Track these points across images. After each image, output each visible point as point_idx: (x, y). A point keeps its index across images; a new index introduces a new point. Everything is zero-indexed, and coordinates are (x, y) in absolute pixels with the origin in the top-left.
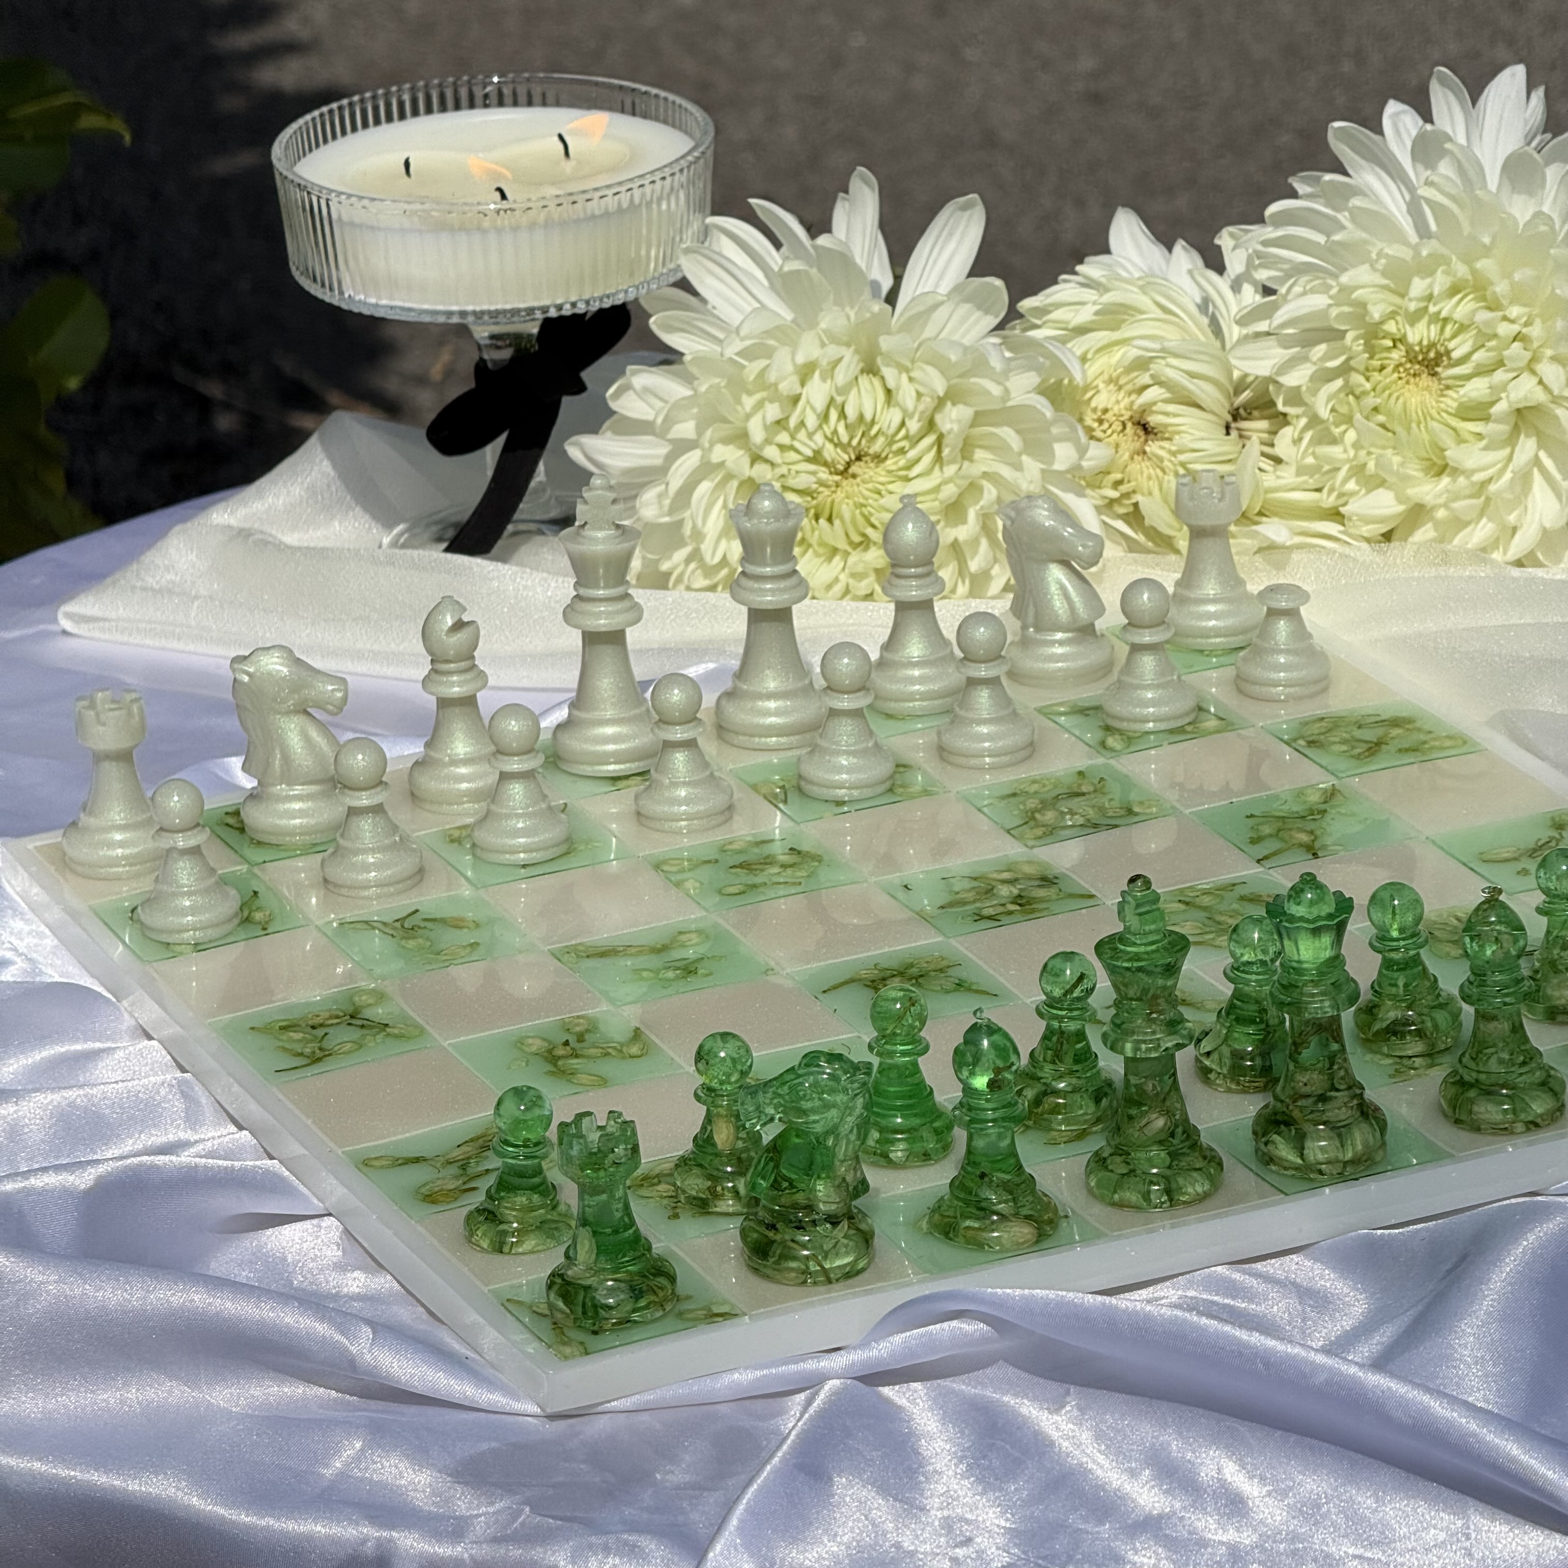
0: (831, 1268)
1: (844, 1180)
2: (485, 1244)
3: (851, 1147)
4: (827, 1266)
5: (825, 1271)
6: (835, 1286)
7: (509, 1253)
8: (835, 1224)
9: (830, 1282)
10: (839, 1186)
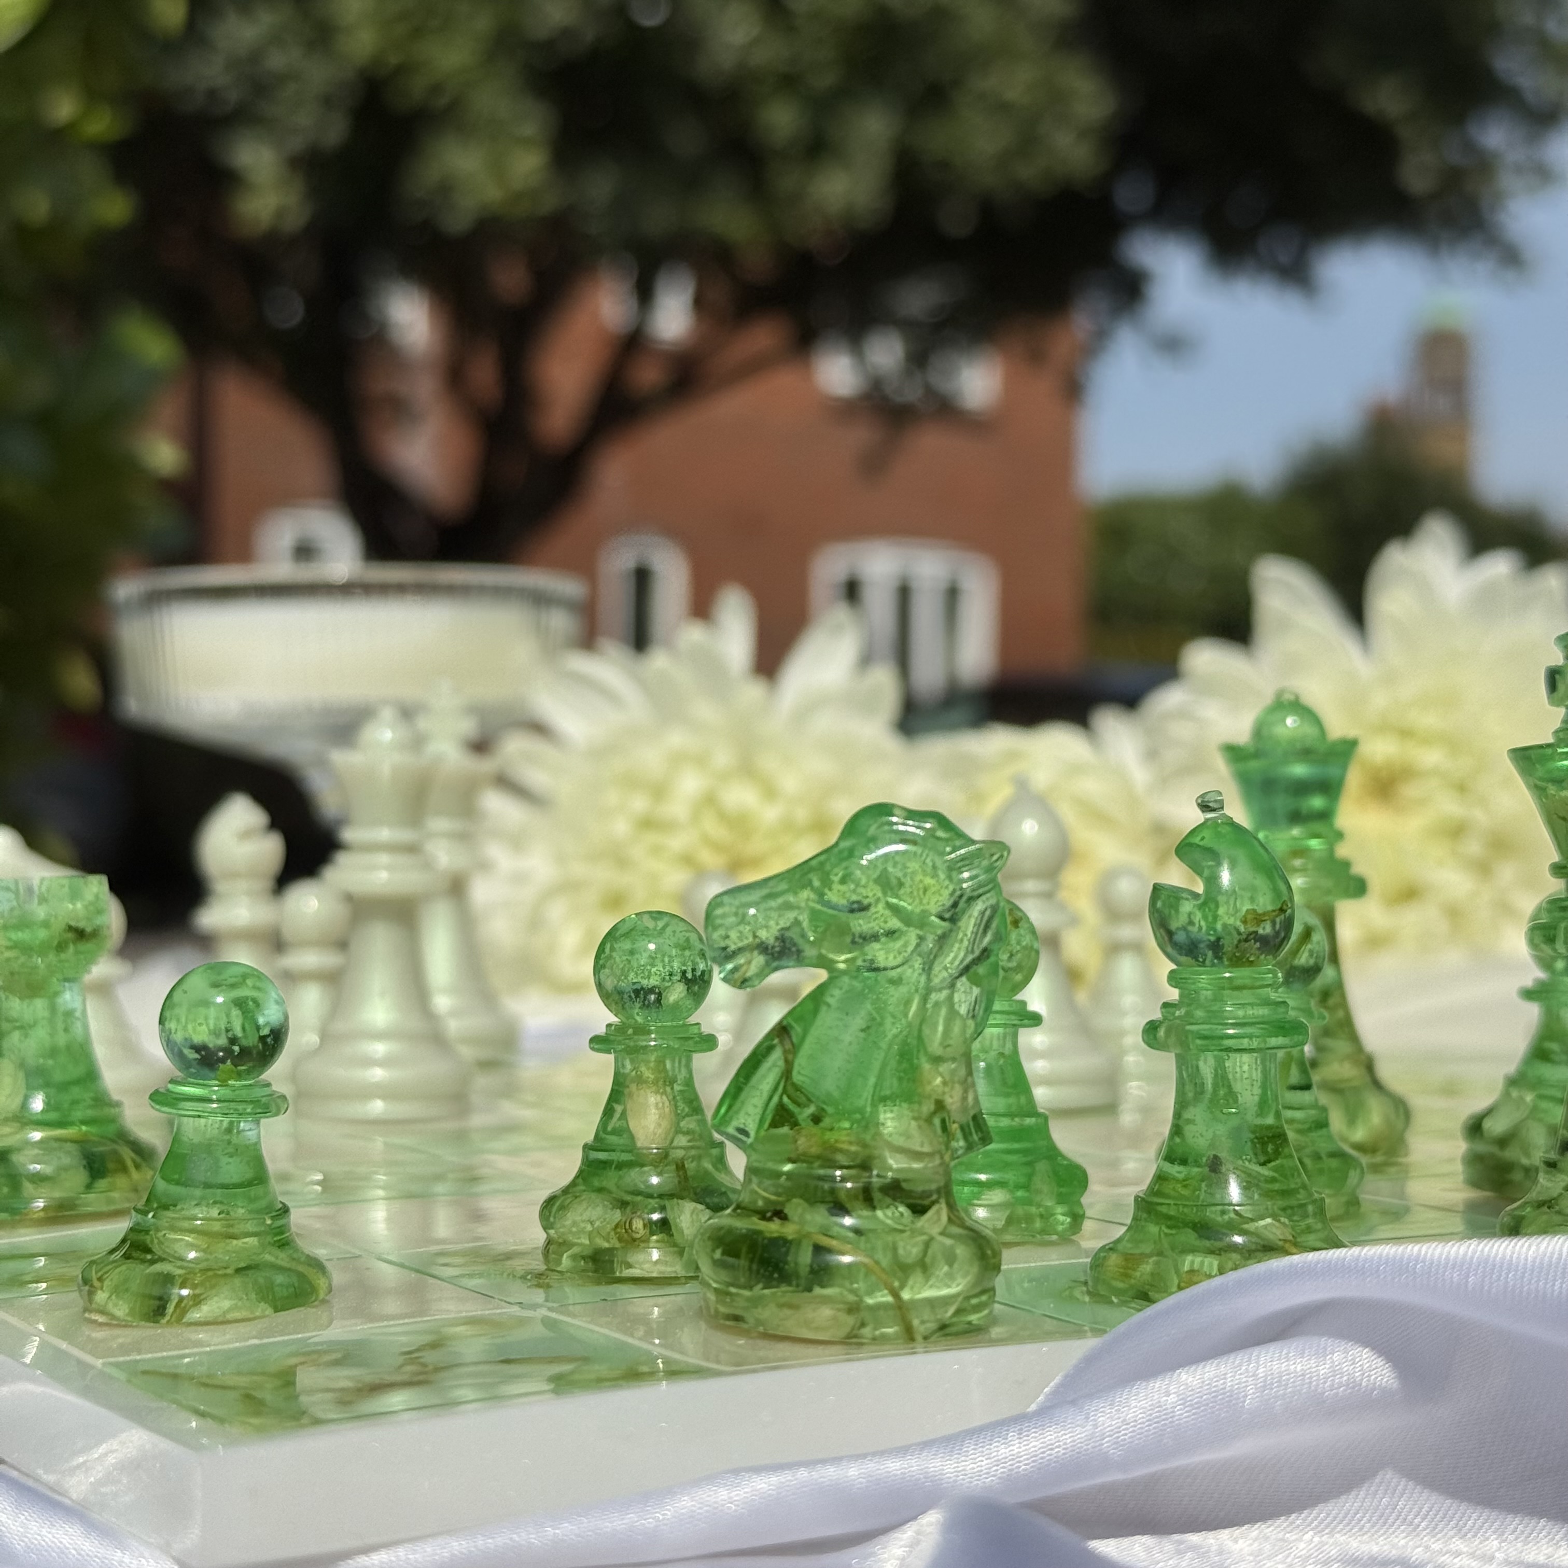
0: (912, 1302)
1: (940, 1105)
2: (121, 1310)
3: (956, 1029)
4: (906, 1295)
5: (901, 1309)
6: (919, 1345)
7: (179, 1320)
8: (919, 1210)
9: (909, 1335)
10: (929, 1120)
